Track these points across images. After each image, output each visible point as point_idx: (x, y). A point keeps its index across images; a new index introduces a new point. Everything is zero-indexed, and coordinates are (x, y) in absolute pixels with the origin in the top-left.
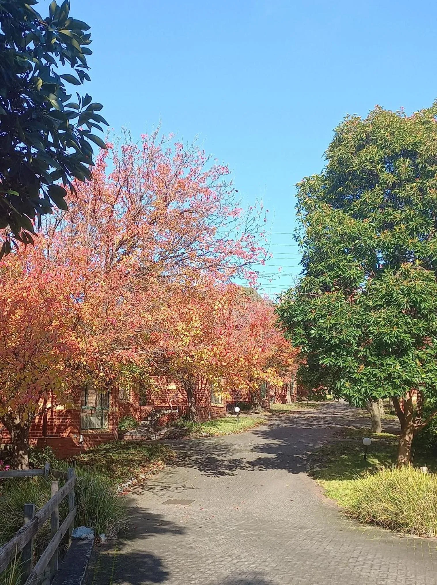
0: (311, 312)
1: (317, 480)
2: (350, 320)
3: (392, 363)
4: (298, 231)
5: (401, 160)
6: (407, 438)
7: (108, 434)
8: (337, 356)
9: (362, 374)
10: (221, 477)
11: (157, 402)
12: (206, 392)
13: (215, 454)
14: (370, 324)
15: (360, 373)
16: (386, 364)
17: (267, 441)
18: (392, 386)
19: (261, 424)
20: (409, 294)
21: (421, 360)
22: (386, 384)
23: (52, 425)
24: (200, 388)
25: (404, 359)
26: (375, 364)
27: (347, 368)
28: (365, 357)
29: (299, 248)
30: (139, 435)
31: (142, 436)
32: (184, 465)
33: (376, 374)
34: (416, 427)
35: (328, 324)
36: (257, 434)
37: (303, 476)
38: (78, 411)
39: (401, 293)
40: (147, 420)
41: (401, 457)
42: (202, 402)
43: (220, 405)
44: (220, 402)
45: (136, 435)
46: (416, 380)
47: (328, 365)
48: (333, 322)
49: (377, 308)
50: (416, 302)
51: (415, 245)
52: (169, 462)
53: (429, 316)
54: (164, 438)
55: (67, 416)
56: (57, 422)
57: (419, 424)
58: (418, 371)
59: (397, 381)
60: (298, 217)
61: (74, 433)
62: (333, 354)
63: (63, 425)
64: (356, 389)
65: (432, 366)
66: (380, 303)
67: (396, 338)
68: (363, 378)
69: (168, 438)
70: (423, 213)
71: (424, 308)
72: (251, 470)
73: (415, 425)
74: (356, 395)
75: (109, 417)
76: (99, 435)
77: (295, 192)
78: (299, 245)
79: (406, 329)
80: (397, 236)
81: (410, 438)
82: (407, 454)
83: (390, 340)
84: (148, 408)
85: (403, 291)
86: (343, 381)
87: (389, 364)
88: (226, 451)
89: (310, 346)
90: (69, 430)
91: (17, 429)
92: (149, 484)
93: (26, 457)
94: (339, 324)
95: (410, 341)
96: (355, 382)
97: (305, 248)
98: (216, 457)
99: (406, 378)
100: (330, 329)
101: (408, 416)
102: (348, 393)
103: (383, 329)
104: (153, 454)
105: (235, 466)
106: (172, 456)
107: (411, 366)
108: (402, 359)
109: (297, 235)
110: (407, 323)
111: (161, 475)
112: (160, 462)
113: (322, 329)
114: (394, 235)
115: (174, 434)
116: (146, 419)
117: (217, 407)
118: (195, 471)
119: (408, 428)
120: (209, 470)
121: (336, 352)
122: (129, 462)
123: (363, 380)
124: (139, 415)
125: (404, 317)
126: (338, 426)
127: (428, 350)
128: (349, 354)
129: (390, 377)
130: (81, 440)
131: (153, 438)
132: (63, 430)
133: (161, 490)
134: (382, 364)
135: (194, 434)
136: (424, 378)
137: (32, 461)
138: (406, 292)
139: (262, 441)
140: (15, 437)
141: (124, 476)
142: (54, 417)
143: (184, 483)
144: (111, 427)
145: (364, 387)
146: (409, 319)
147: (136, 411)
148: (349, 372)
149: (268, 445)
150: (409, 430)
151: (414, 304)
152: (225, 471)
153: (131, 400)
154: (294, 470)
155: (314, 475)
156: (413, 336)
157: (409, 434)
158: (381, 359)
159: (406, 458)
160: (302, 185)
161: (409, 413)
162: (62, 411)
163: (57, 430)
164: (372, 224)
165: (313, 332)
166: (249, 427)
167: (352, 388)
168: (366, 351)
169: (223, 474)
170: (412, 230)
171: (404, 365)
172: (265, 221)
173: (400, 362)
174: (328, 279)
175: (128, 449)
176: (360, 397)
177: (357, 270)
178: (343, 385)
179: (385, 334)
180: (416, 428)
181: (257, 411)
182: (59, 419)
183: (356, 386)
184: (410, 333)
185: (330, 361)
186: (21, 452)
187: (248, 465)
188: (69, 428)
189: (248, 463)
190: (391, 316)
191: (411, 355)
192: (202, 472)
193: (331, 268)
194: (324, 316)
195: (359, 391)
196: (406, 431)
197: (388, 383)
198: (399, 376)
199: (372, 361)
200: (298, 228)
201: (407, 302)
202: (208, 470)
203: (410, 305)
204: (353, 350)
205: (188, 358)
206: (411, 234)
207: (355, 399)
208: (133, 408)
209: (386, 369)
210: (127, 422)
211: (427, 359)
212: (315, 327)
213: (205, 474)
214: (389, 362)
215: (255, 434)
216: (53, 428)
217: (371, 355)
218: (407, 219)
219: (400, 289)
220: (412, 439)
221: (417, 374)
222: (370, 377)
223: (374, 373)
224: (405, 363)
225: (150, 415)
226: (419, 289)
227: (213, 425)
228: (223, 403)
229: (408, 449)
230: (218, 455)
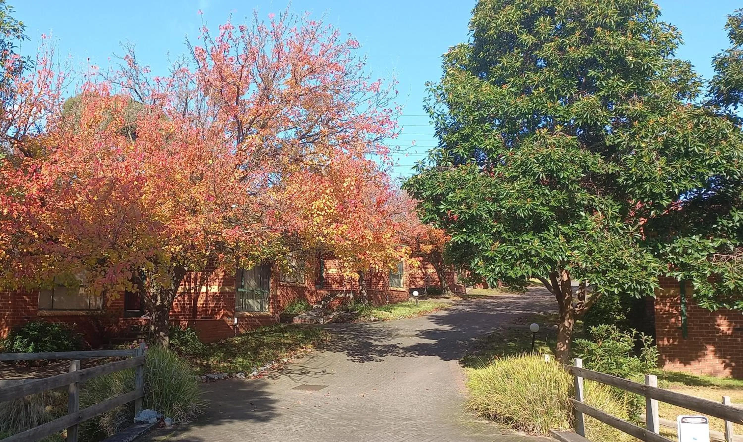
0: (439, 186)
1: (466, 369)
2: (483, 194)
3: (529, 239)
4: (428, 102)
5: (542, 19)
6: (566, 324)
7: (268, 317)
8: (469, 233)
9: (497, 252)
10: (366, 362)
11: (335, 286)
12: (383, 275)
13: (372, 339)
14: (503, 197)
15: (494, 250)
16: (523, 240)
17: (437, 327)
18: (530, 264)
19: (442, 308)
20: (544, 163)
21: (566, 235)
22: (524, 263)
23: (206, 307)
24: (377, 271)
25: (544, 235)
26: (510, 241)
27: (480, 244)
28: (500, 233)
29: (430, 119)
30: (308, 318)
31: (311, 319)
32: (335, 350)
33: (511, 252)
34: (578, 311)
35: (457, 199)
36: (432, 319)
37: (454, 363)
38: (232, 293)
39: (536, 161)
40: (321, 304)
41: (560, 345)
42: (379, 285)
43: (401, 289)
44: (402, 286)
45: (305, 319)
46: (559, 258)
47: (459, 242)
48: (463, 196)
49: (513, 179)
50: (551, 171)
51: (556, 110)
52: (319, 346)
53: (570, 186)
54: (331, 322)
55: (220, 298)
56: (212, 305)
57: (581, 308)
58: (561, 248)
59: (535, 260)
60: (428, 87)
61: (227, 316)
62: (464, 230)
63: (217, 307)
64: (490, 268)
65: (579, 242)
66: (515, 174)
67: (531, 211)
68: (498, 257)
69: (336, 322)
70: (565, 74)
71: (564, 178)
72: (402, 357)
73: (577, 309)
74: (489, 275)
75: (269, 300)
76: (256, 317)
77: (441, 61)
78: (430, 116)
79: (544, 202)
80: (535, 101)
81: (570, 324)
82: (567, 342)
83: (524, 214)
84: (324, 292)
85: (538, 160)
86: (477, 260)
87: (526, 241)
88: (387, 334)
89: (441, 223)
90: (222, 312)
91: (157, 311)
92: (289, 368)
93: (167, 338)
94: (469, 197)
95: (548, 214)
96: (488, 260)
97: (435, 119)
98: (372, 341)
99: (546, 256)
100: (459, 204)
101: (566, 298)
102: (481, 272)
103: (516, 203)
104: (306, 339)
105: (387, 352)
106: (325, 340)
107: (553, 242)
108: (542, 235)
109: (427, 106)
110: (544, 195)
111: (305, 359)
112: (310, 346)
113: (451, 203)
114: (531, 100)
115: (343, 318)
116: (319, 303)
117: (397, 291)
118: (343, 356)
119: (568, 312)
120: (358, 355)
121: (467, 228)
122: (279, 346)
123: (497, 259)
124: (315, 299)
125: (541, 187)
126: (526, 312)
127: (574, 225)
128: (483, 230)
129: (527, 254)
130: (236, 322)
131: (321, 322)
132: (217, 313)
133: (299, 374)
134: (518, 241)
135: (362, 318)
136: (569, 256)
137: (173, 342)
138: (541, 161)
139: (432, 326)
140: (156, 318)
141: (268, 359)
142: (208, 299)
143: (325, 368)
144: (271, 310)
145: (498, 266)
146: (547, 191)
147: (311, 295)
148: (483, 250)
149: (436, 330)
150: (568, 316)
151: (551, 174)
152: (374, 356)
153: (306, 284)
154: (447, 357)
155: (466, 363)
156: (552, 209)
157: (568, 319)
158: (516, 235)
159: (565, 346)
160: (448, 55)
161: (567, 297)
162: (216, 293)
163: (211, 312)
164: (511, 89)
165: (442, 207)
166: (426, 312)
167: (486, 268)
168: (499, 227)
169: (371, 359)
170: (552, 93)
171: (544, 242)
172: (397, 93)
173: (540, 238)
174: (462, 150)
175: (284, 332)
176: (494, 277)
177: (495, 139)
178: (477, 264)
179: (519, 208)
180: (578, 313)
181: (447, 296)
182: (213, 302)
183: (491, 265)
184: (548, 206)
185: (462, 238)
186: (162, 334)
187: (401, 351)
188: (222, 310)
189: (403, 348)
190: (525, 187)
191: (552, 231)
192: (350, 358)
193: (465, 138)
194: (454, 190)
195: (493, 270)
196: (566, 315)
197: (526, 262)
198: (538, 254)
199: (507, 237)
200: (428, 98)
201: (543, 172)
202: (356, 355)
203: (546, 175)
204: (488, 226)
205: (320, 238)
206: (551, 98)
207: (489, 279)
208: (309, 291)
209: (521, 246)
210: (298, 305)
211: (573, 234)
212: (444, 202)
213: (351, 360)
214: (526, 238)
215: (429, 319)
216: (208, 310)
217: (506, 231)
218: (546, 82)
219: (535, 158)
220: (572, 325)
221: (559, 251)
222: (504, 255)
223: (509, 250)
224: (545, 239)
225: (325, 298)
226: (556, 157)
227: (388, 310)
228: (405, 287)
229: (568, 336)
230: (375, 340)
